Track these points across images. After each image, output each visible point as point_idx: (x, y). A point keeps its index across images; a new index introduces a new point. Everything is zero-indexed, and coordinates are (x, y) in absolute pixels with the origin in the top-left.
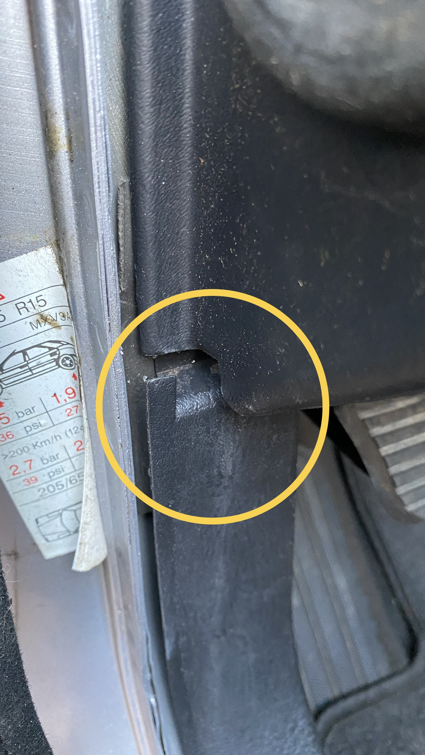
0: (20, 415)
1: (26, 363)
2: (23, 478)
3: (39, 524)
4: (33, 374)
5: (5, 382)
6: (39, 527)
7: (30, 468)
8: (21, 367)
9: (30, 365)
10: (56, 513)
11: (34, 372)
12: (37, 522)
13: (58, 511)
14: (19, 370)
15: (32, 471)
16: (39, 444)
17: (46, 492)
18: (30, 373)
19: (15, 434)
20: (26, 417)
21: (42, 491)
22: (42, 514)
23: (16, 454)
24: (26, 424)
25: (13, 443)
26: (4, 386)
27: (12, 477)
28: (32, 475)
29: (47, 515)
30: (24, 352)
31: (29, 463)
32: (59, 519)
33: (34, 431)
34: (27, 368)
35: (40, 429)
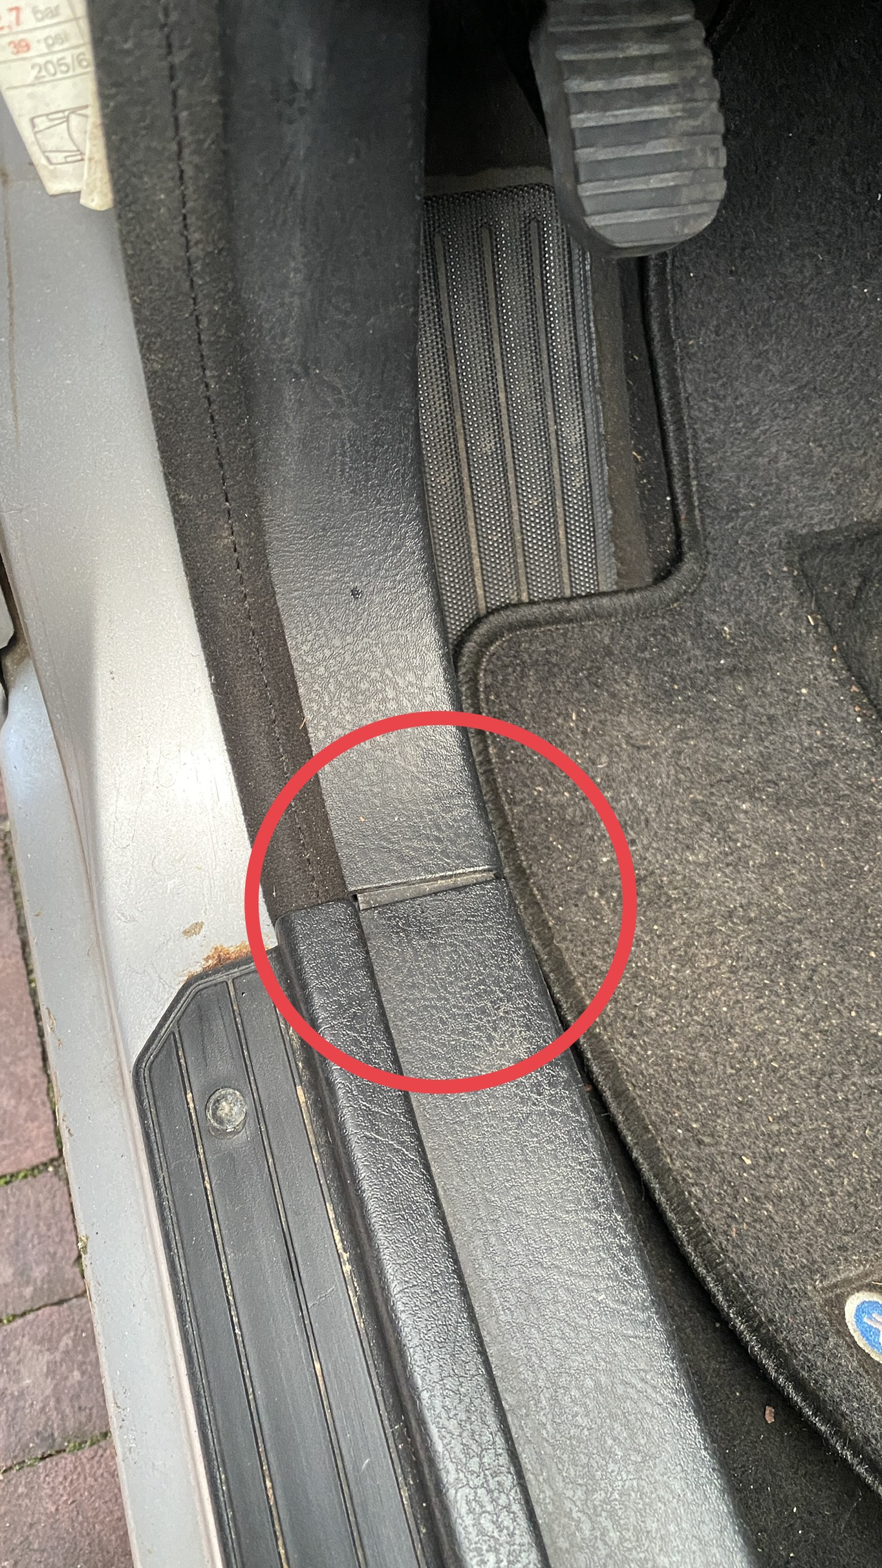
2: (9, 39)
3: (36, 129)
6: (35, 133)
7: (18, 24)
10: (61, 115)
12: (34, 126)
13: (63, 111)
15: (19, 29)
17: (44, 73)
21: (37, 69)
22: (40, 113)
28: (21, 37)
29: (47, 115)
31: (15, 12)
32: (65, 125)
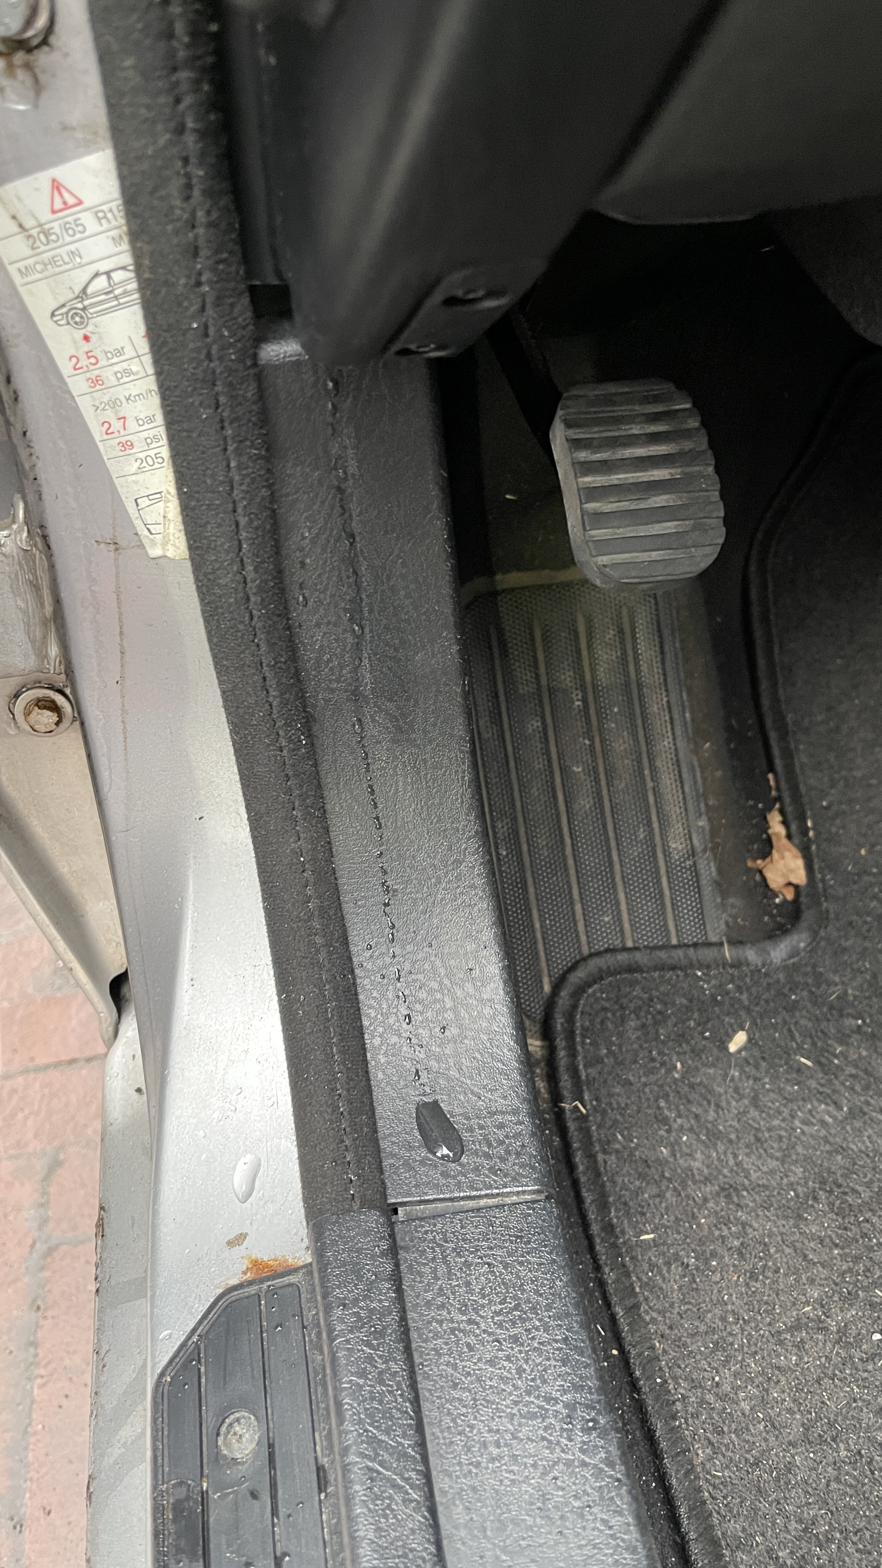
0: (109, 355)
1: (110, 289)
2: (118, 440)
3: (139, 508)
4: (120, 304)
5: (91, 311)
6: (139, 511)
7: (125, 429)
8: (107, 293)
9: (117, 292)
11: (121, 301)
12: (137, 505)
13: (160, 493)
14: (103, 297)
15: (127, 432)
16: (132, 398)
17: (144, 464)
18: (115, 303)
19: (105, 381)
20: (115, 360)
21: (139, 461)
22: (142, 494)
23: (107, 407)
24: (116, 368)
25: (104, 391)
26: (89, 316)
27: (106, 437)
28: (128, 438)
29: (148, 496)
30: (108, 274)
31: (122, 420)
33: (126, 379)
34: (112, 295)
35: (132, 377)
